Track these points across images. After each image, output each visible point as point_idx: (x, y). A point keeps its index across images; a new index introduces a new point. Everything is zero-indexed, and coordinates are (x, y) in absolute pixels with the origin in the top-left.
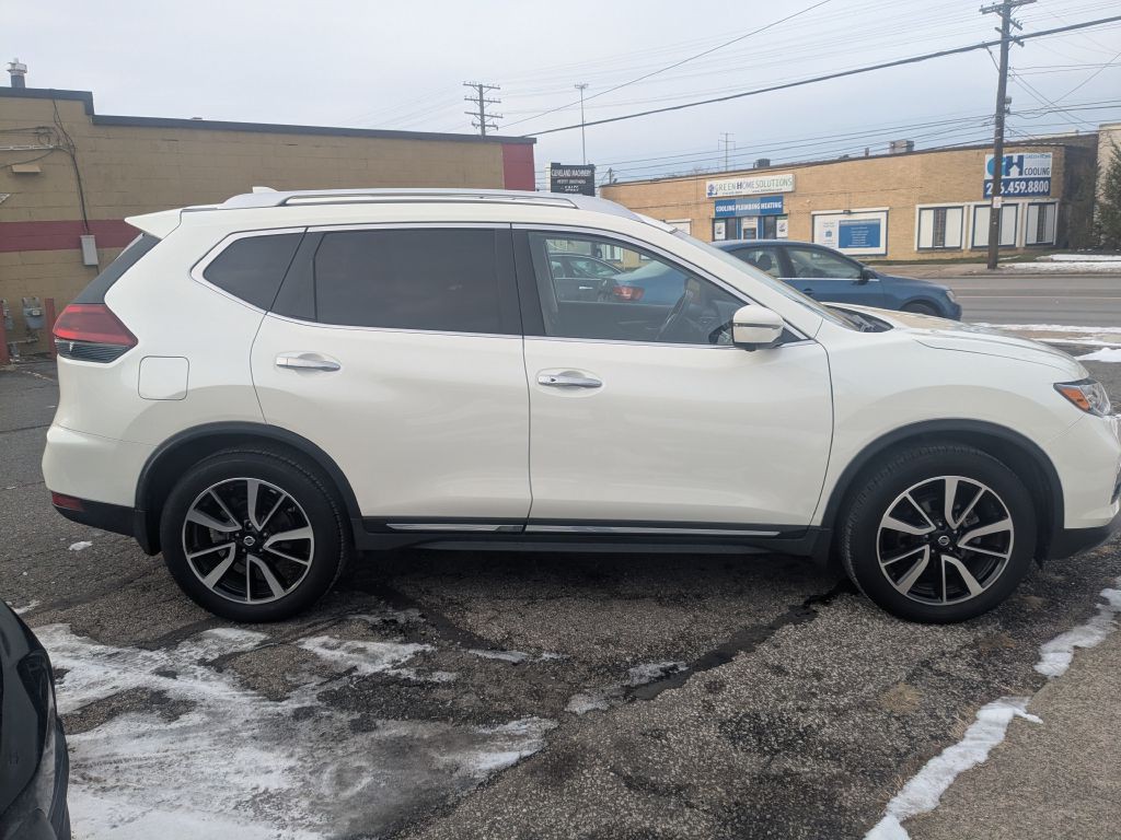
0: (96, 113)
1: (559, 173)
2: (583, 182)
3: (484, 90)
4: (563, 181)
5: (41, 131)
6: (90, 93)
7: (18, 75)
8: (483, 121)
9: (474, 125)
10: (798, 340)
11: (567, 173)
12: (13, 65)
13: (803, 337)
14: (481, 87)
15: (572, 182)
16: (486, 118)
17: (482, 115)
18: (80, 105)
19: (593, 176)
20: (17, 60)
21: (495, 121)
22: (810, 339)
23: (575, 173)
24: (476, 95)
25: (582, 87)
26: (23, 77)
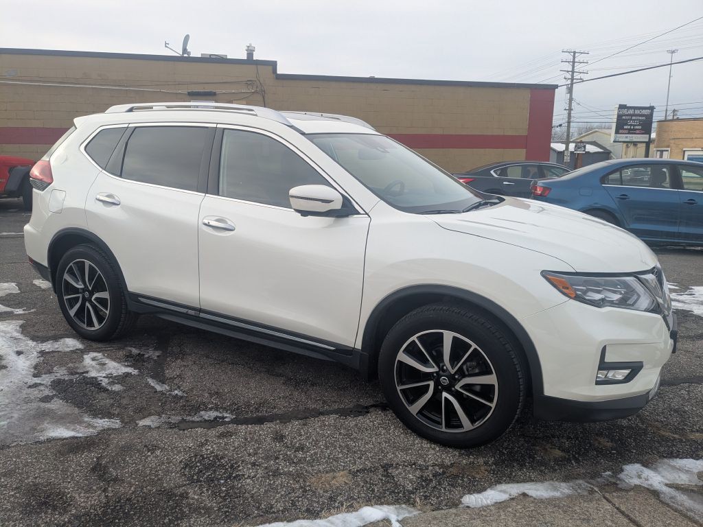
0: (278, 72)
1: (625, 111)
2: (644, 118)
3: (577, 55)
4: (627, 117)
5: (249, 83)
6: (276, 62)
7: (250, 53)
8: (572, 76)
9: (565, 78)
10: (359, 213)
11: (631, 112)
12: (248, 47)
13: (362, 212)
14: (575, 53)
15: (634, 118)
16: (575, 74)
17: (573, 72)
18: (270, 68)
19: (651, 115)
20: (251, 45)
21: (582, 76)
22: (367, 214)
23: (637, 112)
24: (571, 58)
25: (673, 52)
26: (253, 54)
